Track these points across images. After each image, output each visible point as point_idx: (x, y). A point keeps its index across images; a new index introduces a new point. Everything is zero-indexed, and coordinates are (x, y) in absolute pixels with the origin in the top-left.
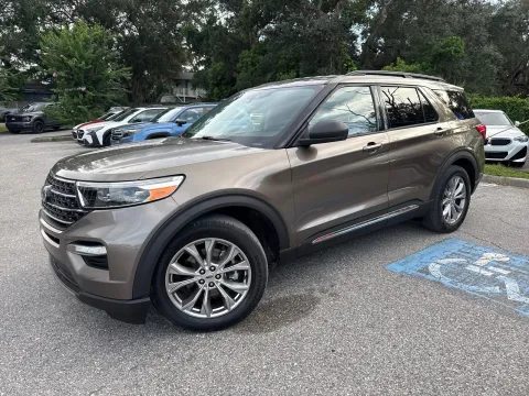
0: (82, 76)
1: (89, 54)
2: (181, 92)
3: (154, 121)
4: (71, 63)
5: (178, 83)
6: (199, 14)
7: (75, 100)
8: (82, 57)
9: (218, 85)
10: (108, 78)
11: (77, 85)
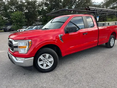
0: (18, 21)
1: (20, 17)
2: (37, 23)
3: (32, 28)
4: (16, 19)
5: (36, 21)
6: (40, 7)
7: (17, 25)
8: (18, 18)
9: (44, 21)
10: (23, 21)
11: (18, 23)
